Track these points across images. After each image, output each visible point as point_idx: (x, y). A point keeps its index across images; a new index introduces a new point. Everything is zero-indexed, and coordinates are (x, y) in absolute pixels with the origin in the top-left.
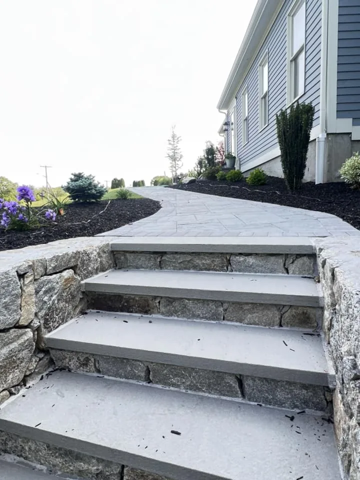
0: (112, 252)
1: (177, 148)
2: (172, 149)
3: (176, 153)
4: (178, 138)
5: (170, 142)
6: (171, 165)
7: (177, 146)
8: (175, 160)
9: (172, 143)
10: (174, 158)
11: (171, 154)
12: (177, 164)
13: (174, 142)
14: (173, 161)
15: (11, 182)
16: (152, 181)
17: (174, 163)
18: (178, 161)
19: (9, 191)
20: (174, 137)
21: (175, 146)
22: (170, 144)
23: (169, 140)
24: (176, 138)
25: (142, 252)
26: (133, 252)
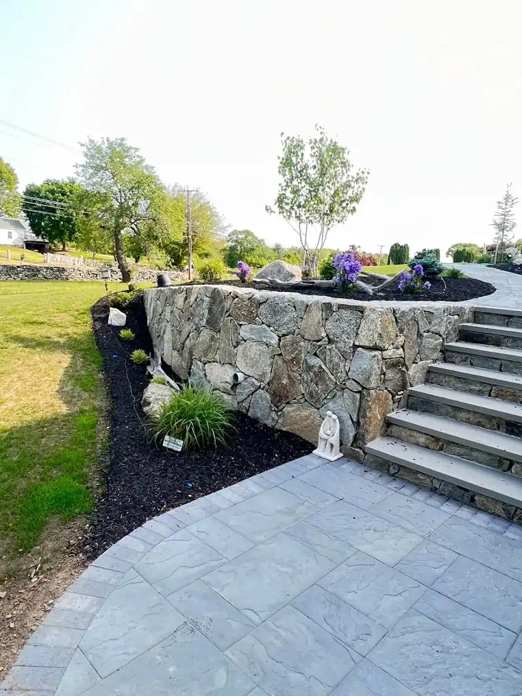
0: (475, 312)
1: (510, 213)
2: (502, 215)
3: (507, 220)
4: (513, 201)
5: (501, 205)
6: (496, 236)
7: (510, 211)
8: (503, 230)
9: (504, 206)
10: (502, 227)
11: (498, 222)
12: (506, 235)
13: (506, 204)
14: (500, 230)
15: (257, 239)
16: (450, 251)
17: (501, 233)
18: (508, 231)
19: (253, 249)
20: (507, 198)
21: (507, 210)
22: (500, 207)
23: (499, 203)
24: (510, 200)
25: (497, 314)
26: (490, 314)
